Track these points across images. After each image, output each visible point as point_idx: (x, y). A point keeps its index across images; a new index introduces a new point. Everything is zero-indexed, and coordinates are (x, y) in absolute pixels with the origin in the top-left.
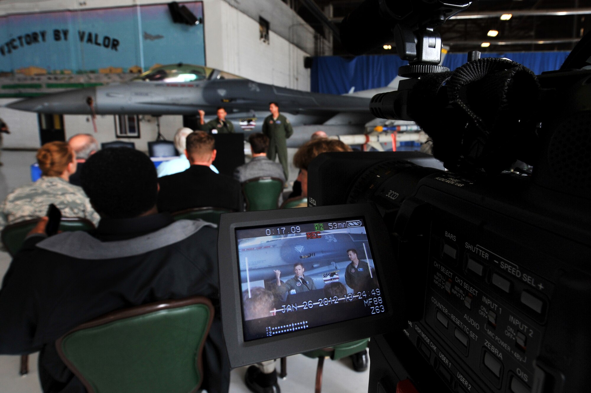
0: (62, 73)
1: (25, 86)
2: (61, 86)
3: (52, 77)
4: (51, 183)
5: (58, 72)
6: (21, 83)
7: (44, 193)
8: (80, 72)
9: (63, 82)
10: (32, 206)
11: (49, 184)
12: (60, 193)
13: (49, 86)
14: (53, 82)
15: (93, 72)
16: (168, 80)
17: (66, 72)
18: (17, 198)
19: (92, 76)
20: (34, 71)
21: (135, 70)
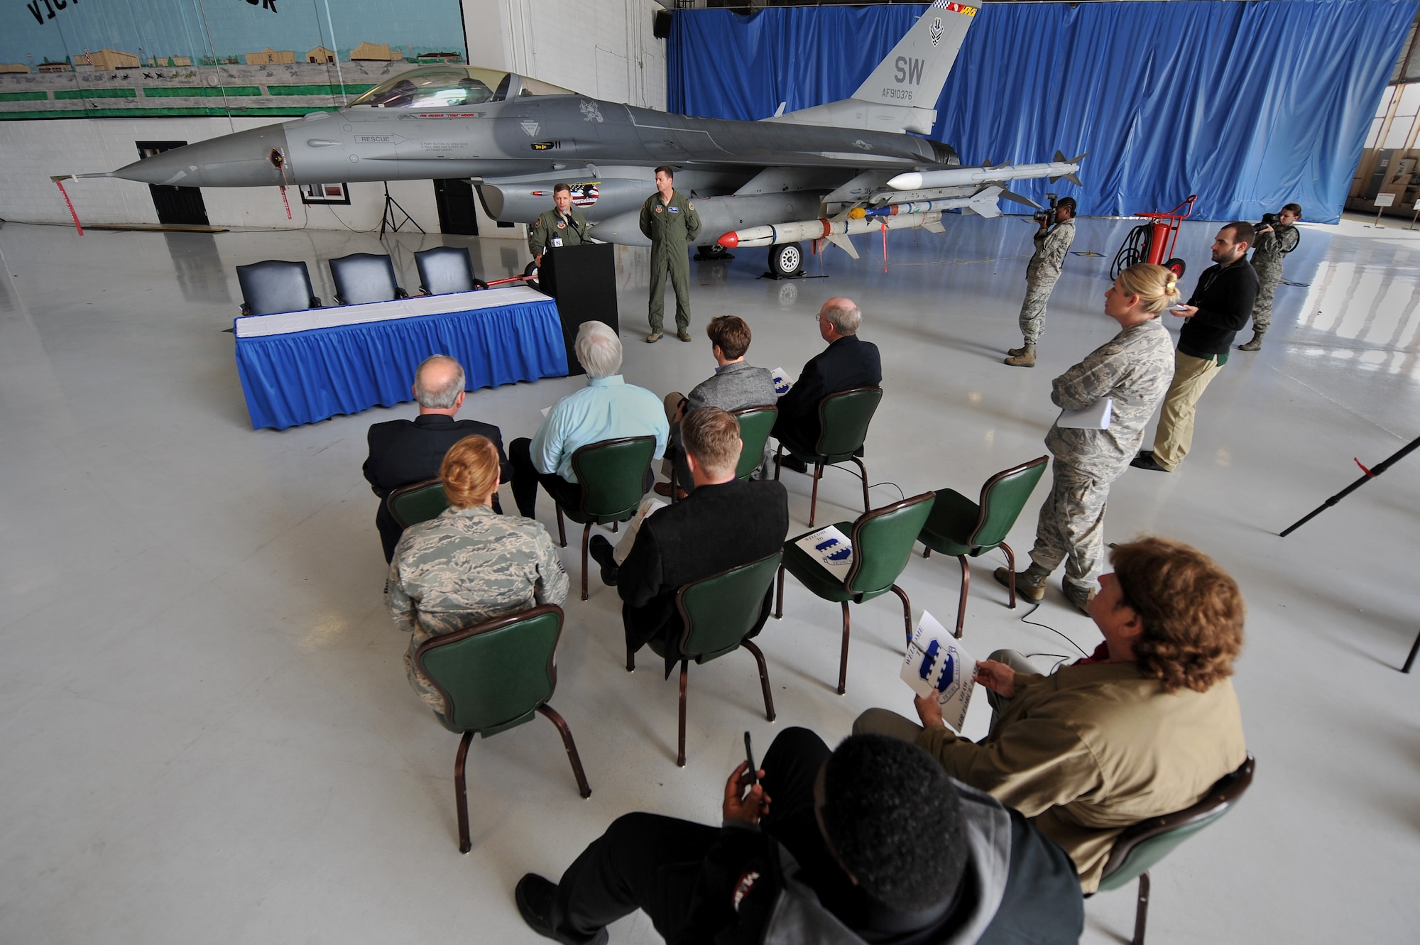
0: (171, 64)
1: (101, 94)
2: (175, 92)
3: (153, 73)
4: (470, 518)
5: (164, 62)
6: (92, 86)
7: (465, 542)
8: (207, 62)
9: (175, 83)
10: (453, 571)
11: (468, 523)
12: (492, 538)
13: (151, 92)
14: (155, 83)
15: (233, 61)
16: (421, 104)
17: (178, 62)
18: (423, 559)
19: (233, 69)
20: (114, 61)
21: (320, 58)
